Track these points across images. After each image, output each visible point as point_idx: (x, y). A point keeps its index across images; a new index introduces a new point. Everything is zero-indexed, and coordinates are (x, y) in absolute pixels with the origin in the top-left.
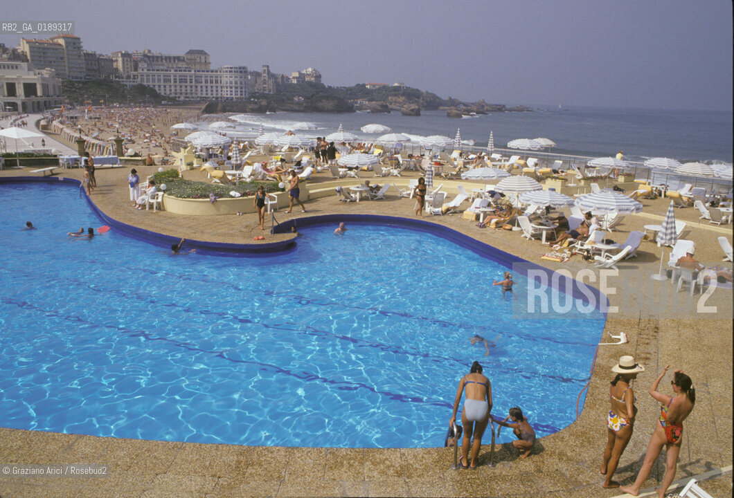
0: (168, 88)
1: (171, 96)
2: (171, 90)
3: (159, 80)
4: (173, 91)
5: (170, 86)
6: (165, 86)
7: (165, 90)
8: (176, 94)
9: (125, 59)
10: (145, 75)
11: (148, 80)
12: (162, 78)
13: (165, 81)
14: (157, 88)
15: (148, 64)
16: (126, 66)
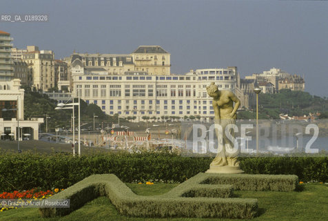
0: (116, 104)
1: (120, 116)
2: (120, 107)
3: (103, 93)
4: (123, 108)
5: (119, 101)
6: (112, 102)
7: (112, 107)
8: (127, 113)
9: (44, 62)
10: (83, 85)
11: (87, 93)
12: (108, 89)
13: (112, 93)
14: (100, 104)
15: (85, 69)
16: (44, 73)
